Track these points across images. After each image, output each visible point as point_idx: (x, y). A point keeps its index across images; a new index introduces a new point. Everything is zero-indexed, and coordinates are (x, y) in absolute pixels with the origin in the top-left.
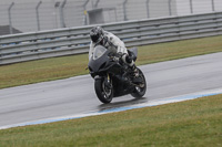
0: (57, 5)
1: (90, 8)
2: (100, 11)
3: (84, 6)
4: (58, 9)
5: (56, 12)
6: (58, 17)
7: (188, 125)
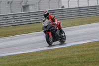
0: (9, 3)
1: (23, 4)
2: (28, 6)
3: (21, 3)
4: (9, 5)
5: (8, 6)
6: (9, 9)
7: (67, 57)
